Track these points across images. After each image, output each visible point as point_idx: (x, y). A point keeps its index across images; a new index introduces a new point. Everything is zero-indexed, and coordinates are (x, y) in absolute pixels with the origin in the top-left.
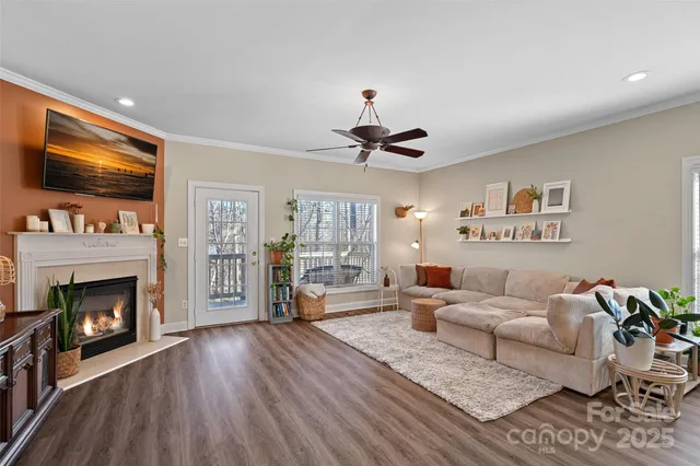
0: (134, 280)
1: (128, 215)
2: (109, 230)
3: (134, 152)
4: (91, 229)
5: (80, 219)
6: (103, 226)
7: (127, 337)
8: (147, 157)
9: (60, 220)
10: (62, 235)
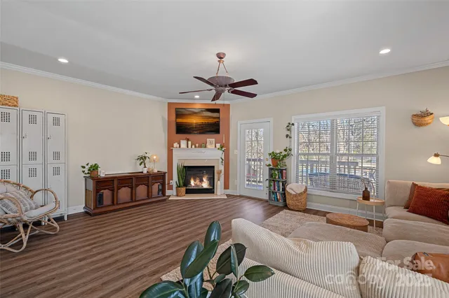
0: (213, 167)
1: (211, 140)
2: (200, 146)
3: (209, 114)
4: (193, 147)
5: (190, 143)
6: (197, 145)
7: (210, 191)
8: (215, 115)
9: (183, 143)
10: (183, 149)
